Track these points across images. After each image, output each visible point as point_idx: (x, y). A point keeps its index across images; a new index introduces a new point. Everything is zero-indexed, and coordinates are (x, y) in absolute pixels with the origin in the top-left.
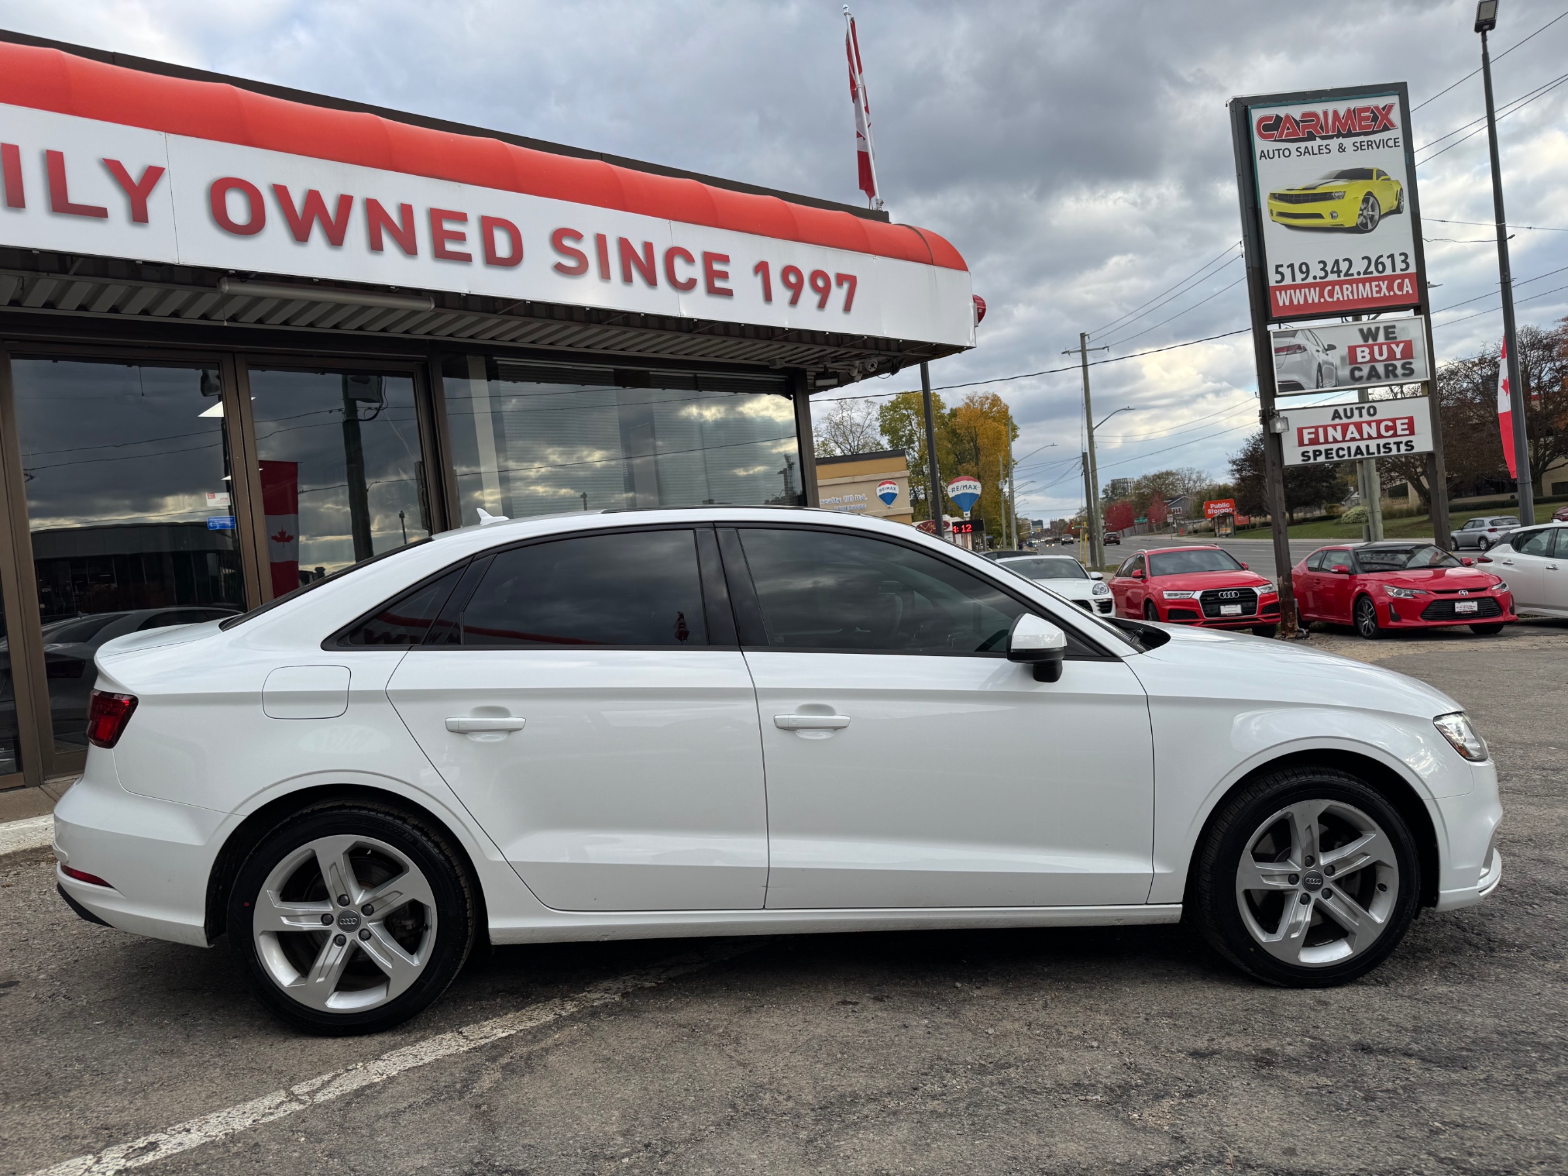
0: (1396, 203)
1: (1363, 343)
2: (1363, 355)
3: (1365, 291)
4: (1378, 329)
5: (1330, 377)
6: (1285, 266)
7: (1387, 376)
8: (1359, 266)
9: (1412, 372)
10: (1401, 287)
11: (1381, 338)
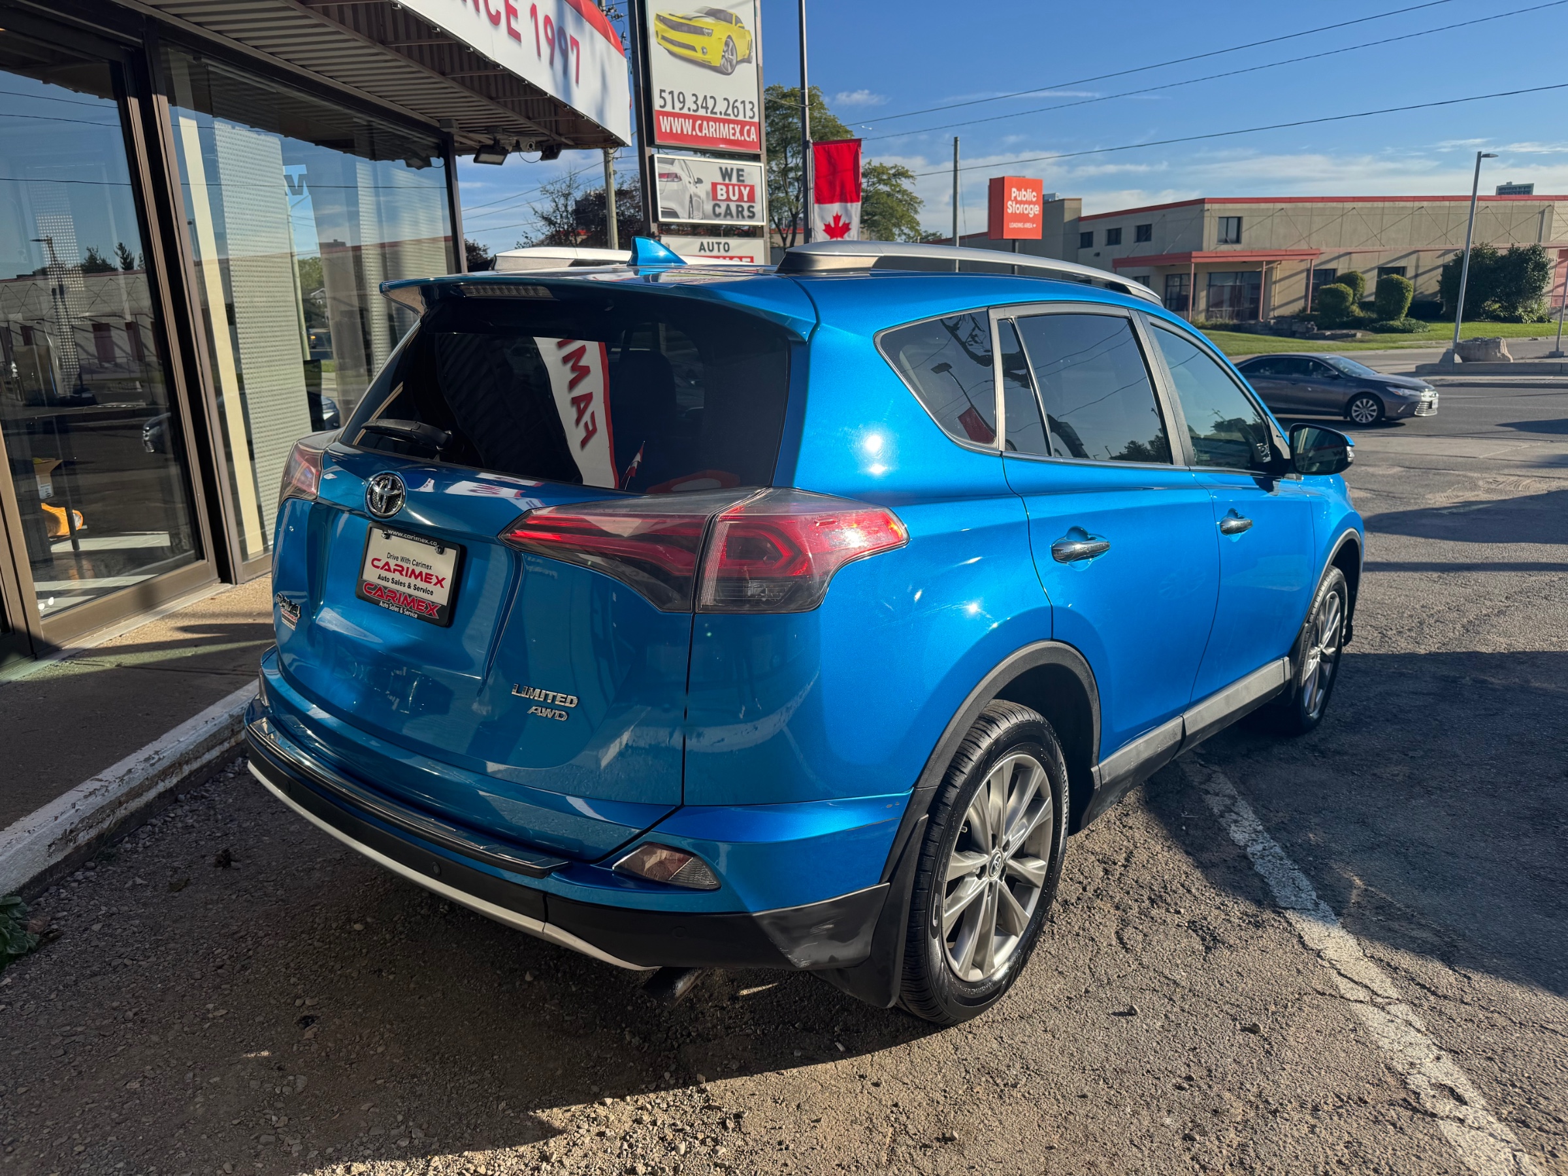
0: (748, 52)
1: (720, 180)
2: (721, 192)
3: (725, 131)
4: (732, 169)
5: (698, 210)
6: (667, 91)
7: (738, 217)
8: (721, 107)
9: (753, 213)
10: (749, 132)
11: (734, 180)
